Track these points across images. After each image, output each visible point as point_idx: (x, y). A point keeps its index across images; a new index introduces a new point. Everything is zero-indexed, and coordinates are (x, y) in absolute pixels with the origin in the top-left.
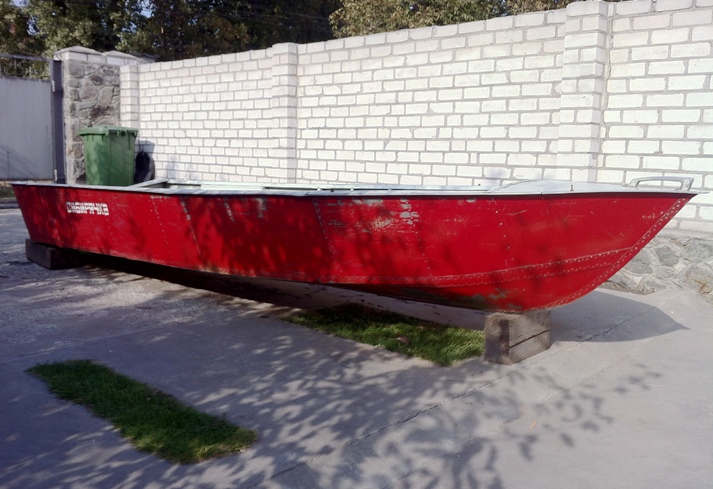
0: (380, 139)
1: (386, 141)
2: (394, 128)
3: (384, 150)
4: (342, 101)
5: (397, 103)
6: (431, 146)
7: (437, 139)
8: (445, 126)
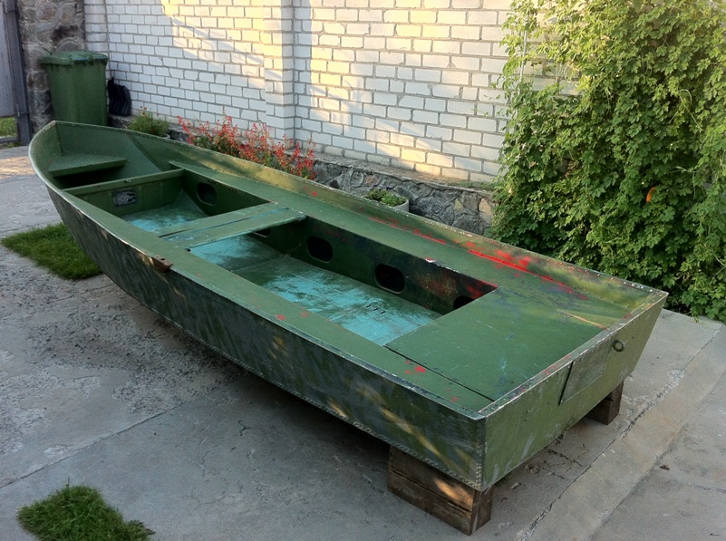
0: (392, 93)
1: (400, 96)
2: (409, 81)
3: (397, 106)
4: (347, 42)
5: (412, 52)
6: (452, 106)
7: (459, 99)
8: (470, 85)
